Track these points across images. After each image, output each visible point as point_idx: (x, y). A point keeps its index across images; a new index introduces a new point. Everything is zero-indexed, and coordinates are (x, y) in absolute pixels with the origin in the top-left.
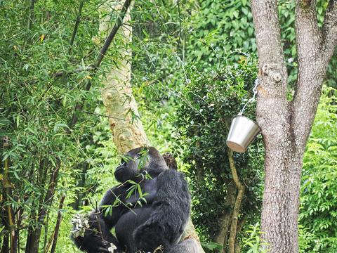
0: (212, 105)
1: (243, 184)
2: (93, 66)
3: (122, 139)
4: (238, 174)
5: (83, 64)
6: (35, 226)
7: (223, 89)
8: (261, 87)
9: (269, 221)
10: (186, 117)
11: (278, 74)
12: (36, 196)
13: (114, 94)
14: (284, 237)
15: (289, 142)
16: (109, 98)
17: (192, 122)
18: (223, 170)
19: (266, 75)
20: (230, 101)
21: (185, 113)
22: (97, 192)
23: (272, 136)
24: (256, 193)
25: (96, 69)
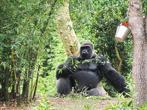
0: (107, 23)
1: (122, 59)
2: (52, 5)
3: (66, 39)
4: (119, 54)
5: (47, 4)
6: (27, 79)
7: (111, 16)
8: (130, 12)
9: (136, 73)
10: (95, 29)
11: (138, 6)
12: (27, 65)
13: (61, 19)
14: (143, 81)
15: (144, 37)
16: (59, 21)
17: (98, 31)
18: (112, 53)
19: (133, 6)
20: (115, 20)
21: (94, 27)
22: (52, 69)
23: (136, 34)
24: (128, 63)
25: (53, 6)
